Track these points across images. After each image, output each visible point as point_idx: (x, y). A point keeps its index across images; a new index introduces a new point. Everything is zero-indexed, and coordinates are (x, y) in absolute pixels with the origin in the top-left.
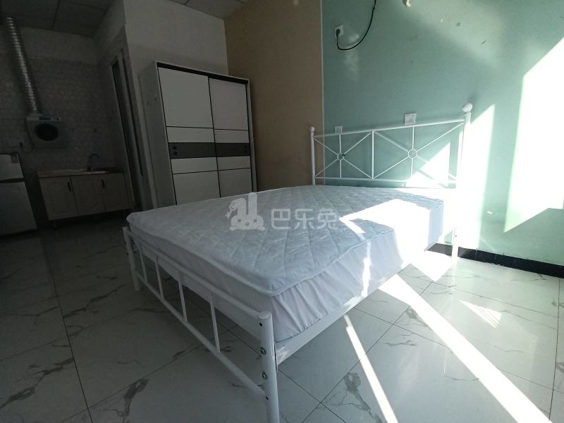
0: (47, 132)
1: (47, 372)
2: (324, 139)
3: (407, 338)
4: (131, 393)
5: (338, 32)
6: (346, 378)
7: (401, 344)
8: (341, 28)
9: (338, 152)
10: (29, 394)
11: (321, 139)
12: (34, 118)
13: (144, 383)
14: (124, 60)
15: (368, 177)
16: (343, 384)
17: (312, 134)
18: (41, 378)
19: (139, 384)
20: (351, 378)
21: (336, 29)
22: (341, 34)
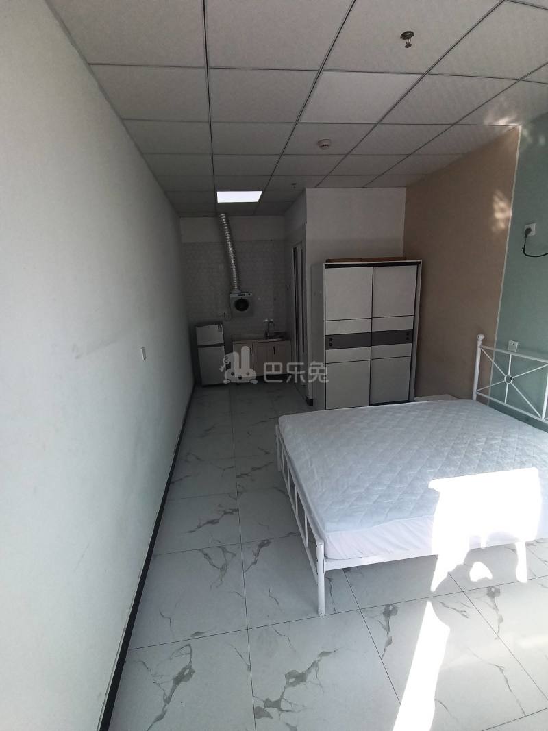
0: (242, 305)
1: (225, 513)
2: (494, 353)
3: (465, 608)
4: (261, 546)
5: (529, 230)
6: (388, 606)
7: (455, 609)
8: (533, 227)
9: (506, 373)
10: (216, 523)
11: (490, 353)
12: (235, 296)
13: (269, 542)
14: (302, 251)
15: (538, 416)
16: (383, 608)
17: (480, 343)
18: (223, 515)
19: (266, 542)
20: (391, 608)
21: (527, 227)
22: (533, 233)
